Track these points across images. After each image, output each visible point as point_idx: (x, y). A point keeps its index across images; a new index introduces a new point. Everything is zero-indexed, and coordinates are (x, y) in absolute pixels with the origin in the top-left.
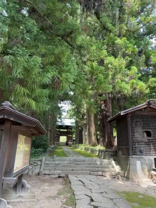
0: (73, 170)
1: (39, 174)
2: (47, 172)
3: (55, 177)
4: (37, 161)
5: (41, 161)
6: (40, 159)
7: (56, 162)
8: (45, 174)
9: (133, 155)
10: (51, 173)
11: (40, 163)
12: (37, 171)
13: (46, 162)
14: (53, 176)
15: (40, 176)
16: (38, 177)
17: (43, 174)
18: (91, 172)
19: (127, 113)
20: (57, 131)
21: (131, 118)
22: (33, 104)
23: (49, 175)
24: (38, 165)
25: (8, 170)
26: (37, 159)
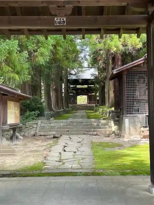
0: (68, 131)
1: (34, 136)
2: (42, 133)
3: (50, 137)
4: (33, 124)
5: (37, 124)
6: (36, 122)
7: (52, 125)
8: (41, 135)
9: (128, 114)
10: (46, 134)
11: (36, 126)
12: (33, 133)
13: (42, 125)
14: (48, 137)
15: (35, 137)
16: (34, 137)
17: (39, 135)
18: (85, 132)
19: (120, 71)
20: (71, 89)
21: (127, 76)
22: (17, 77)
23: (44, 136)
24: (33, 128)
25: (4, 122)
26: (34, 123)
